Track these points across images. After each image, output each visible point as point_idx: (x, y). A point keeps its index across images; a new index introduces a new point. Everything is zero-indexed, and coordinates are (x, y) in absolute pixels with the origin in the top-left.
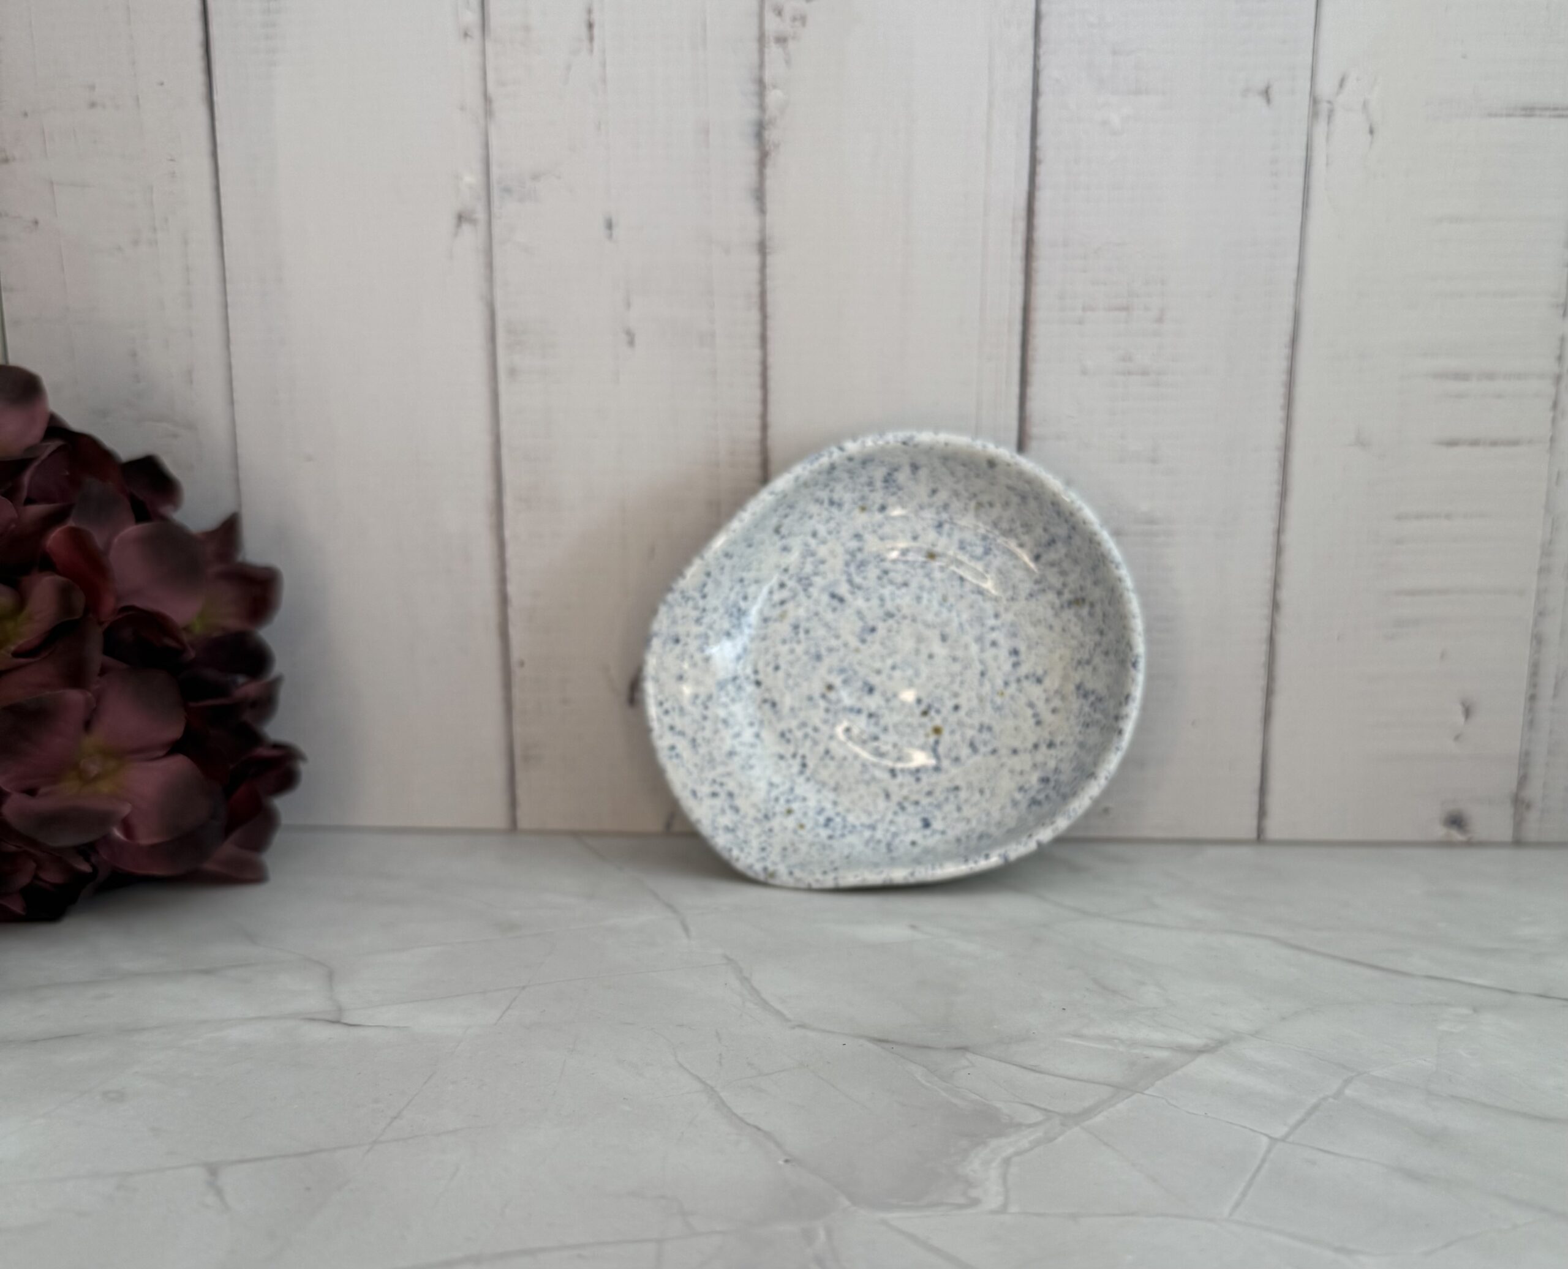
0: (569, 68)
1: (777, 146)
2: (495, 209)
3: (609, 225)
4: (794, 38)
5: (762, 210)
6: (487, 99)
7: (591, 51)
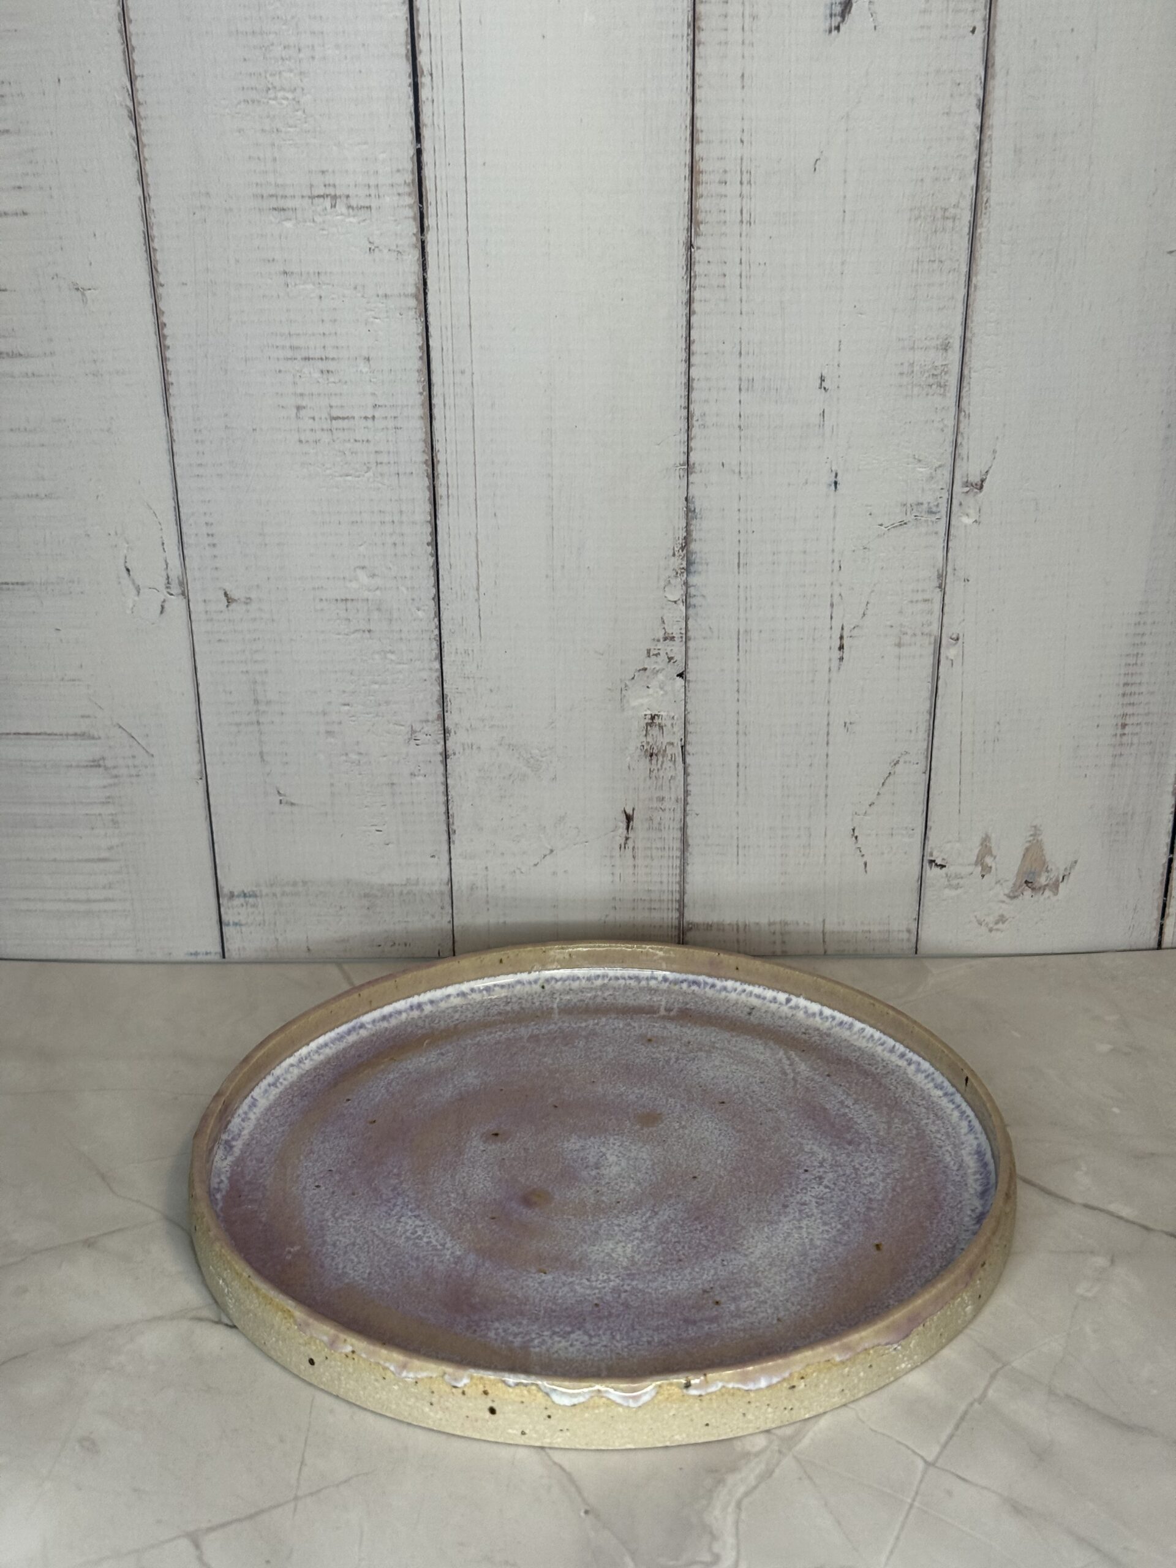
0: (864, 614)
1: (674, 555)
2: (946, 496)
3: (836, 483)
4: (658, 641)
5: (686, 499)
6: (942, 587)
7: (842, 629)
